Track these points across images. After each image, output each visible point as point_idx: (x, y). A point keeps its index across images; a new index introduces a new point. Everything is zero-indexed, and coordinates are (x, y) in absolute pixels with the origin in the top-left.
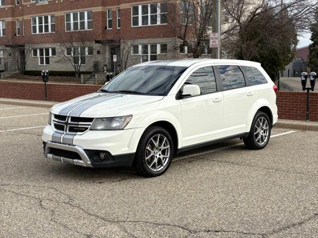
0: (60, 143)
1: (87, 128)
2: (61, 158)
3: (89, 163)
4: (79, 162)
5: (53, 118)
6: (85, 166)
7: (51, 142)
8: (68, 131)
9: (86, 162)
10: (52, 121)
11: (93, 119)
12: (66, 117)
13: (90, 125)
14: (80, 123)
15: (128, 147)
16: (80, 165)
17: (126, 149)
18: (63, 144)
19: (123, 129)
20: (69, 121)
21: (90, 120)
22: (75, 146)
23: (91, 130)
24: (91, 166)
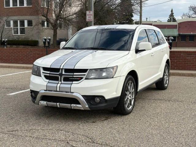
0: (57, 91)
1: (82, 78)
2: (58, 104)
3: (87, 106)
4: (77, 107)
5: (42, 71)
6: (83, 109)
7: (45, 90)
8: (62, 81)
9: (84, 106)
10: (42, 73)
11: (87, 70)
12: (60, 69)
13: (85, 75)
14: (75, 74)
15: (116, 92)
16: (78, 108)
17: (115, 93)
18: (59, 92)
19: (113, 78)
20: (63, 73)
21: (85, 71)
22: (73, 93)
23: (86, 79)
24: (89, 109)
